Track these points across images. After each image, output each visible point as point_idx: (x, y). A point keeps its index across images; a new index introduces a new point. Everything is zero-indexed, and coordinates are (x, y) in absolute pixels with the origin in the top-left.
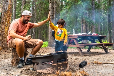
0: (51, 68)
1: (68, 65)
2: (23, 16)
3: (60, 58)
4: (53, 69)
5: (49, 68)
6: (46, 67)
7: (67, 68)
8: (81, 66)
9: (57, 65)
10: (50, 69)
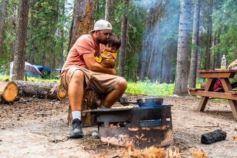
0: (125, 136)
1: (169, 133)
2: (97, 32)
3: (146, 117)
4: (129, 137)
5: (121, 136)
6: (116, 132)
7: (164, 141)
8: (205, 140)
9: (138, 131)
10: (124, 138)
